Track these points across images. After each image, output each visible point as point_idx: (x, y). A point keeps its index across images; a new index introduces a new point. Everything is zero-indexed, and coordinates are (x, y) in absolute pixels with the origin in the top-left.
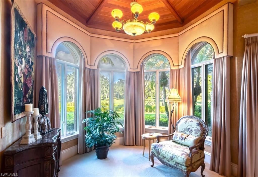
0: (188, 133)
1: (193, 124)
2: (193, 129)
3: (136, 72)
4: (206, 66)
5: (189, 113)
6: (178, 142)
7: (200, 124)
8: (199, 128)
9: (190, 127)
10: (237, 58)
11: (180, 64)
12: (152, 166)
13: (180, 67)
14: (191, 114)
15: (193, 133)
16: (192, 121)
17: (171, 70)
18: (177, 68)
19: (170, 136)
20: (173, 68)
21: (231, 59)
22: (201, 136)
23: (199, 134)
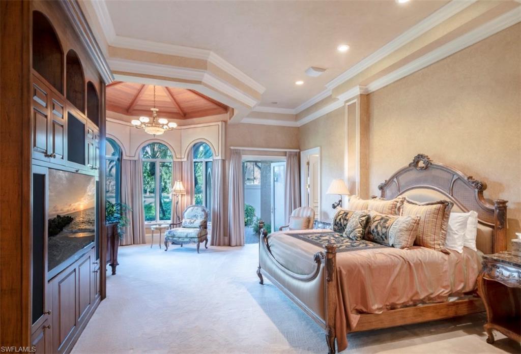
0: (195, 218)
1: (199, 211)
2: (199, 215)
3: (133, 160)
4: (206, 162)
5: (191, 203)
6: (188, 226)
7: (204, 210)
8: (203, 213)
9: (196, 213)
10: (227, 162)
11: (183, 157)
12: (166, 250)
13: (183, 160)
14: (194, 203)
15: (199, 218)
16: (197, 209)
17: (174, 162)
18: (179, 160)
19: (180, 224)
20: (175, 160)
21: (224, 161)
22: (205, 218)
23: (203, 217)
